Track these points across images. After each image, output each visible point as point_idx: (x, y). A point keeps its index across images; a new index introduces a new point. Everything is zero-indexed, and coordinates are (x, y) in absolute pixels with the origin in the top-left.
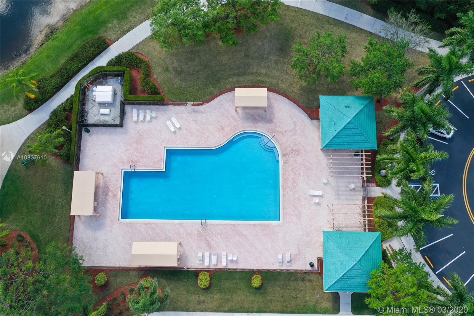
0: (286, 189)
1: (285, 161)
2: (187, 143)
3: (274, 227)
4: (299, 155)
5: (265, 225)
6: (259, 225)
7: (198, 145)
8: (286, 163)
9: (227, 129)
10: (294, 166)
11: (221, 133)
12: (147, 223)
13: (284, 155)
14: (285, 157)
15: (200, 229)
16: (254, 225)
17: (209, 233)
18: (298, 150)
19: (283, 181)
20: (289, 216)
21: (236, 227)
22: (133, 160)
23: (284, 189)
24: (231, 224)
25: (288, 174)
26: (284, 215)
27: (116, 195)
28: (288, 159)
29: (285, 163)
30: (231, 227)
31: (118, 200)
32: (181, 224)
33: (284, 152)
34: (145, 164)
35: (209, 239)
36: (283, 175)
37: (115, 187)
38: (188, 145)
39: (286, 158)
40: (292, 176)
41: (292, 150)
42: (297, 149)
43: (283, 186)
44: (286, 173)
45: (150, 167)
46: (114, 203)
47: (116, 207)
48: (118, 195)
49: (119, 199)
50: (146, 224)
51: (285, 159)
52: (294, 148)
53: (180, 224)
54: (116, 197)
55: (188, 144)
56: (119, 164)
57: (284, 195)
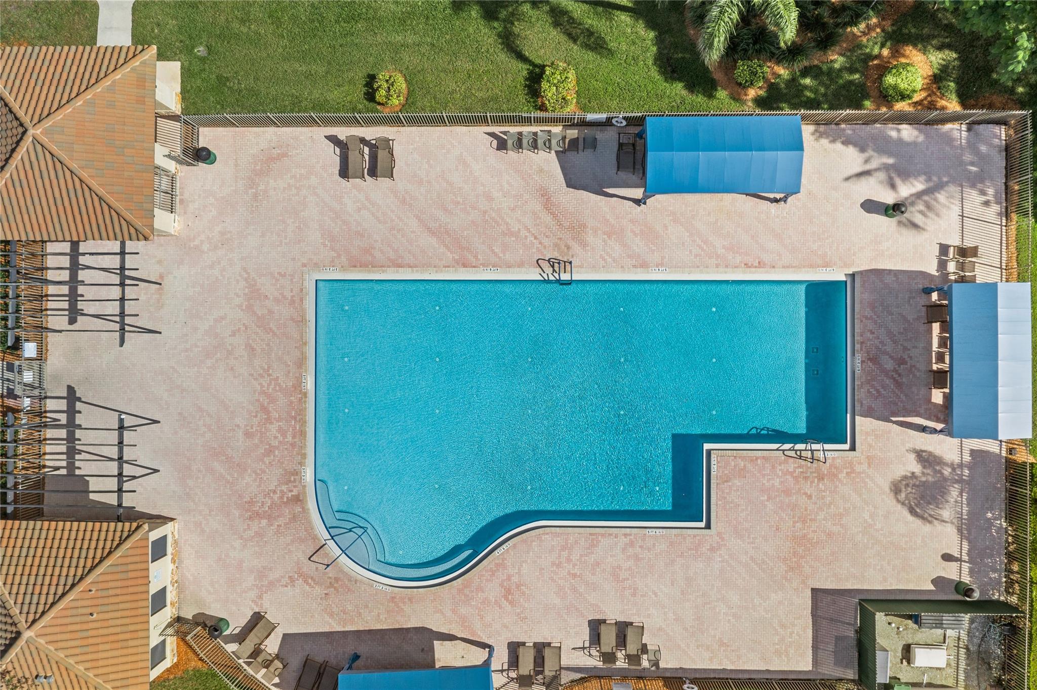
0: (294, 386)
1: (295, 481)
2: (632, 544)
3: (333, 261)
4: (247, 499)
5: (364, 266)
6: (382, 267)
7: (591, 534)
8: (293, 475)
9: (493, 591)
10: (264, 462)
11: (515, 579)
12: (756, 267)
13: (298, 500)
14: (295, 493)
15: (576, 248)
16: (400, 266)
17: (547, 236)
18: (250, 518)
19: (302, 412)
20: (284, 297)
21: (456, 257)
22: (816, 480)
23: (298, 385)
24: (474, 267)
25: (284, 435)
26: (302, 300)
27: (870, 359)
28: (284, 488)
29: (296, 473)
30: (476, 257)
31: (862, 343)
32: (642, 266)
33: (298, 509)
34: (773, 467)
35: (548, 219)
36: (303, 434)
37: (873, 386)
38: (625, 535)
39: (291, 491)
40: (273, 428)
41: (270, 518)
42: (256, 522)
43: (303, 396)
44: (294, 437)
45: (757, 458)
46: (872, 333)
47: (867, 318)
48: (863, 362)
49: (857, 346)
50: (759, 262)
51: (295, 487)
52: (264, 522)
53: (644, 265)
54: (868, 353)
55: (627, 540)
56: (865, 466)
57: (301, 363)
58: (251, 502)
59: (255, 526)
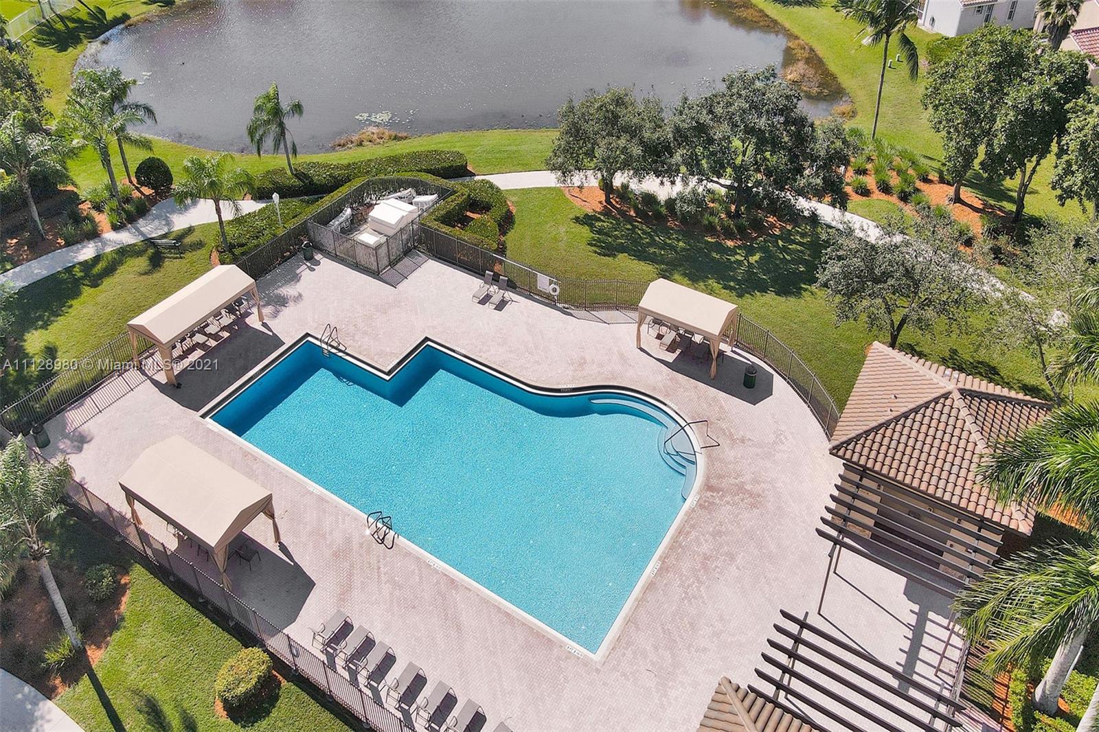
0: (668, 572)
1: (705, 502)
3: (567, 657)
4: (755, 510)
5: (539, 635)
6: (524, 624)
8: (705, 507)
10: (727, 529)
13: (708, 487)
14: (709, 494)
15: (356, 540)
16: (507, 615)
18: (759, 496)
23: (663, 569)
25: (697, 538)
28: (717, 501)
29: (701, 506)
30: (438, 583)
33: (714, 482)
36: (680, 532)
39: (711, 496)
40: (705, 548)
41: (741, 488)
42: (755, 491)
43: (663, 559)
44: (688, 533)
51: (708, 498)
52: (748, 487)
57: (651, 587)
58: (753, 506)
59: (757, 489)
